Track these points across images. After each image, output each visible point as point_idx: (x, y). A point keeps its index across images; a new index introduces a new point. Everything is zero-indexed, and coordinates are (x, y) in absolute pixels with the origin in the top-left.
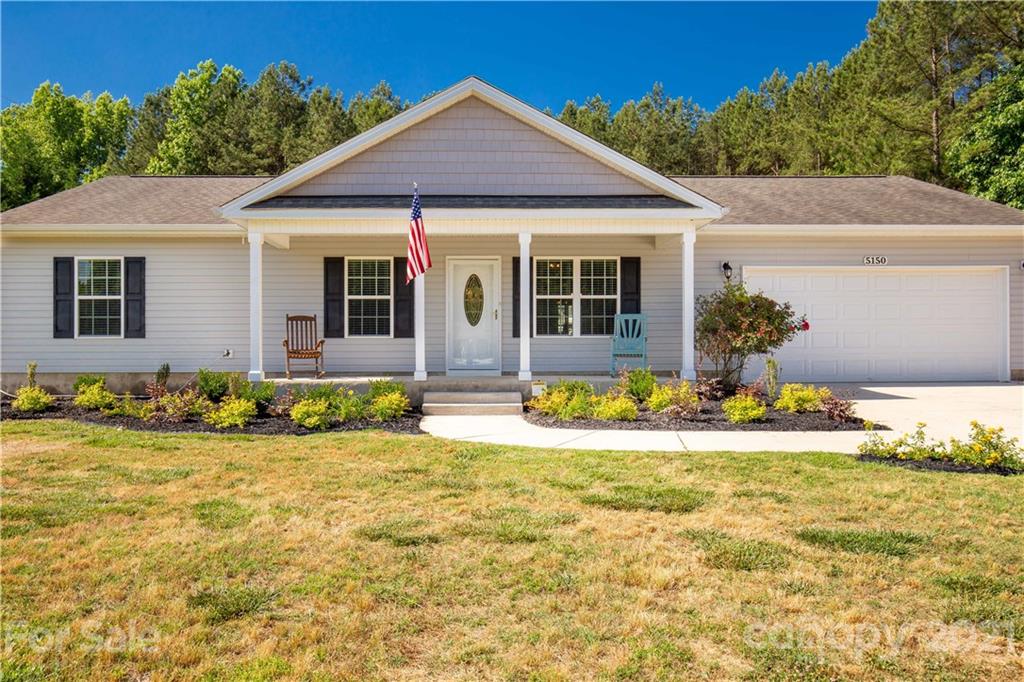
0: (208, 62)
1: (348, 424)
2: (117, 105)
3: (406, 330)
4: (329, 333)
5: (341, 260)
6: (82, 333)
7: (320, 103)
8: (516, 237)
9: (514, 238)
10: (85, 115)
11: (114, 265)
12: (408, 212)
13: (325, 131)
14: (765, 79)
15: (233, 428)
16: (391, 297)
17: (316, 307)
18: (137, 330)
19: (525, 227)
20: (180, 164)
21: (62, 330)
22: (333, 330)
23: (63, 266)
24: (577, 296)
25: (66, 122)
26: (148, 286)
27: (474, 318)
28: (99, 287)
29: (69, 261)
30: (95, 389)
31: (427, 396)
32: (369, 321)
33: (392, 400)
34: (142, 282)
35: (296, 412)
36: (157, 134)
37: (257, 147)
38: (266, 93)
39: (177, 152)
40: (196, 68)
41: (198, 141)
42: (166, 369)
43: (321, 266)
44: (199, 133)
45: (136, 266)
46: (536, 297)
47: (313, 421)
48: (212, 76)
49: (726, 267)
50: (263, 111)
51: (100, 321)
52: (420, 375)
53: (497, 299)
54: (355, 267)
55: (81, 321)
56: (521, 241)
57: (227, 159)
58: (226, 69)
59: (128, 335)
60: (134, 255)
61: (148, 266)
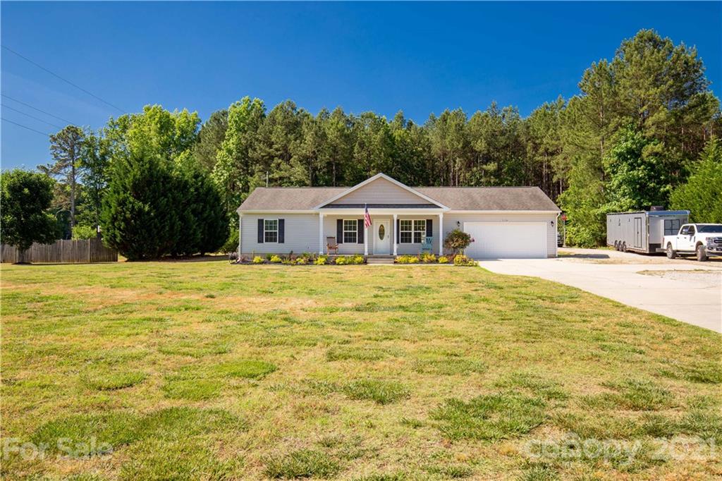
0: (247, 97)
1: (350, 263)
2: (192, 116)
3: (361, 241)
4: (338, 242)
5: (342, 220)
6: (266, 241)
7: (308, 124)
9: (392, 216)
10: (177, 123)
11: (275, 221)
12: (364, 209)
13: (312, 140)
14: (553, 101)
16: (357, 231)
17: (335, 234)
18: (282, 241)
19: (396, 213)
20: (234, 153)
21: (260, 241)
22: (340, 241)
23: (261, 222)
24: (413, 232)
25: (166, 125)
26: (285, 228)
27: (381, 238)
28: (271, 228)
29: (263, 220)
30: (275, 257)
31: (368, 259)
32: (350, 238)
33: (359, 259)
34: (283, 226)
35: (337, 261)
37: (275, 146)
38: (279, 117)
39: (232, 147)
40: (240, 100)
41: (243, 142)
42: (292, 252)
43: (336, 222)
44: (244, 137)
45: (282, 222)
46: (400, 231)
47: (342, 263)
48: (249, 105)
49: (459, 223)
50: (279, 128)
51: (270, 238)
52: (366, 254)
53: (389, 232)
54: (346, 222)
55: (266, 238)
56: (394, 217)
57: (259, 152)
58: (255, 100)
59: (279, 242)
60: (280, 218)
61: (285, 222)
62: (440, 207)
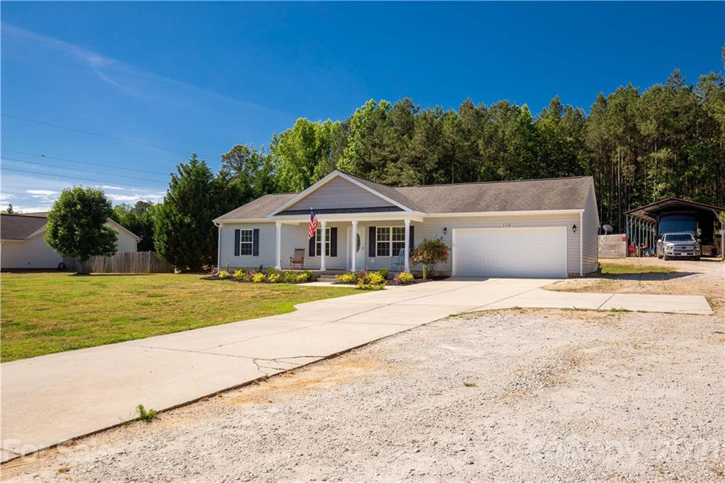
0: (371, 100)
6: (242, 254)
8: (351, 222)
11: (251, 231)
15: (258, 282)
16: (330, 242)
17: (305, 245)
18: (256, 254)
19: (355, 219)
21: (237, 254)
22: (311, 254)
23: (237, 232)
27: (358, 250)
29: (239, 230)
30: (239, 271)
34: (258, 238)
36: (345, 143)
39: (352, 153)
40: (365, 105)
44: (362, 143)
45: (257, 231)
46: (377, 242)
48: (372, 109)
49: (446, 229)
51: (247, 250)
52: (323, 269)
53: (364, 242)
54: (319, 231)
55: (242, 251)
56: (353, 223)
59: (254, 255)
60: (256, 228)
61: (260, 232)
62: (403, 210)
